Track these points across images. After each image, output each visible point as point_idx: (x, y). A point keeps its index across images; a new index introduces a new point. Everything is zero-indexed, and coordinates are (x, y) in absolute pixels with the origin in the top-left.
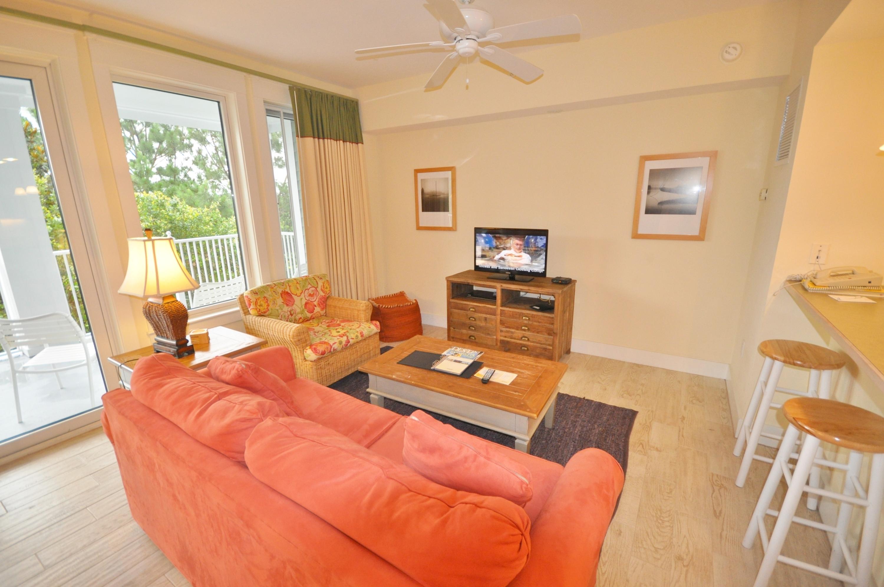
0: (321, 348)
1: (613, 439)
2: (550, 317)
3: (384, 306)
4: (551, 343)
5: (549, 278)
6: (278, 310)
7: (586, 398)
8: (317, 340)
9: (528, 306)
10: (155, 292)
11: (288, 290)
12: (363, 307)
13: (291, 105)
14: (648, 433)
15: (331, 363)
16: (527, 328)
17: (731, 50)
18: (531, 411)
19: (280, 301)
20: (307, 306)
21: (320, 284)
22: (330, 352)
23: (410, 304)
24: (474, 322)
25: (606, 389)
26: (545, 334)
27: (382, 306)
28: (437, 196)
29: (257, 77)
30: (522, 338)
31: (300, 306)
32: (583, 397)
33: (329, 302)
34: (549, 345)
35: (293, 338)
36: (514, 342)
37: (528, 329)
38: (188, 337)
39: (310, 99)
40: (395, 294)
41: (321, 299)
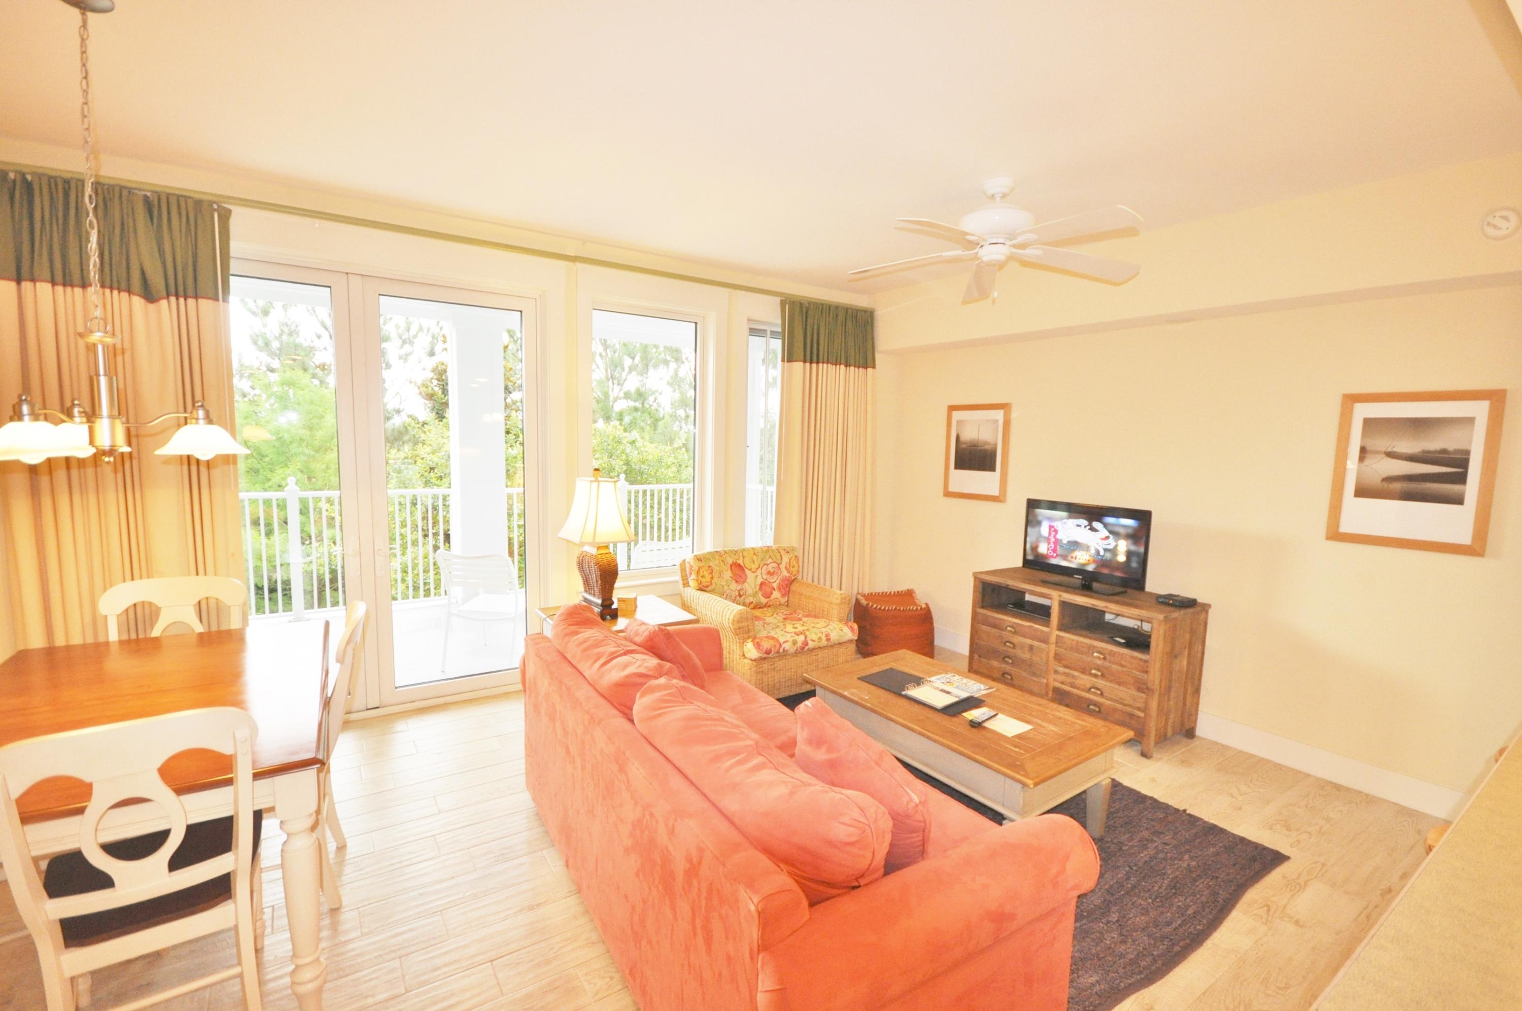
0: (766, 645)
1: (1210, 883)
2: (1141, 659)
3: (875, 606)
4: (1141, 705)
5: (1151, 594)
6: (723, 586)
7: (1188, 812)
8: (764, 633)
9: (1106, 637)
10: (591, 540)
11: (740, 562)
12: (837, 599)
13: (779, 322)
14: (1292, 896)
15: (779, 668)
16: (1099, 674)
17: (1498, 222)
18: (1027, 776)
19: (728, 574)
20: (764, 587)
21: (786, 559)
22: (778, 652)
23: (917, 609)
24: (1011, 650)
25: (1240, 809)
26: (1132, 688)
27: (872, 606)
28: (978, 446)
29: (743, 293)
30: (1090, 689)
31: (753, 587)
32: (1181, 809)
33: (794, 587)
34: (1139, 709)
35: (733, 624)
36: (1076, 695)
37: (1103, 675)
38: (615, 599)
39: (807, 313)
40: (898, 592)
41: (783, 580)
